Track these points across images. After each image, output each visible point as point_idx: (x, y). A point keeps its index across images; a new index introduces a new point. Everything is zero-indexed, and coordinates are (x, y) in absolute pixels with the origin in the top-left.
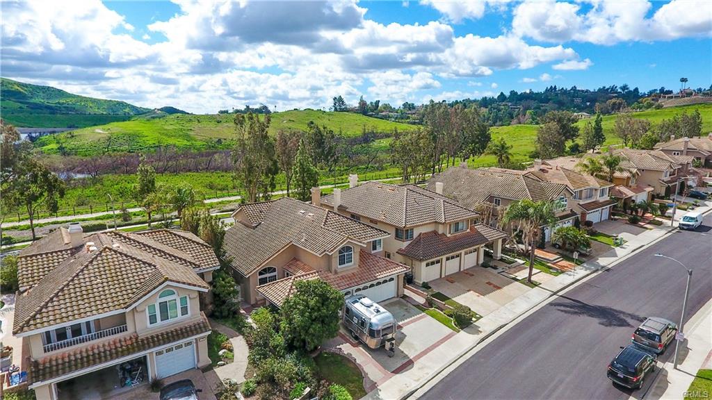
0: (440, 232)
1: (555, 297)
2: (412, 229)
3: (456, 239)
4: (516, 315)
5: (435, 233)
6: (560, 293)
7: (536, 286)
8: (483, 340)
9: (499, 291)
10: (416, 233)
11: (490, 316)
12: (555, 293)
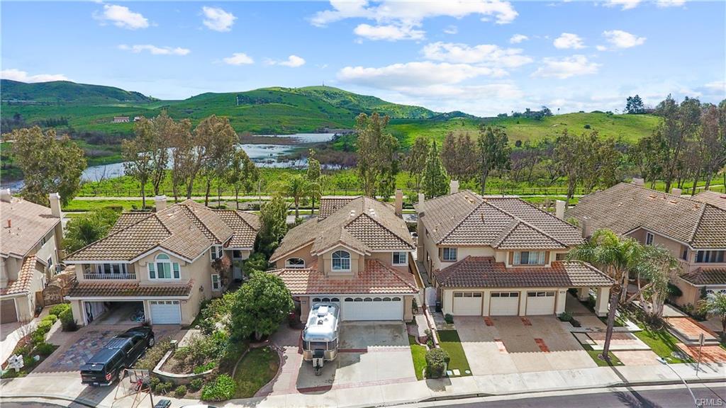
0: (498, 260)
1: (624, 389)
2: (455, 249)
3: (517, 273)
4: (525, 390)
5: (491, 260)
6: (635, 388)
7: (610, 365)
8: (435, 399)
9: (541, 354)
10: (461, 255)
11: (481, 379)
12: (628, 385)
